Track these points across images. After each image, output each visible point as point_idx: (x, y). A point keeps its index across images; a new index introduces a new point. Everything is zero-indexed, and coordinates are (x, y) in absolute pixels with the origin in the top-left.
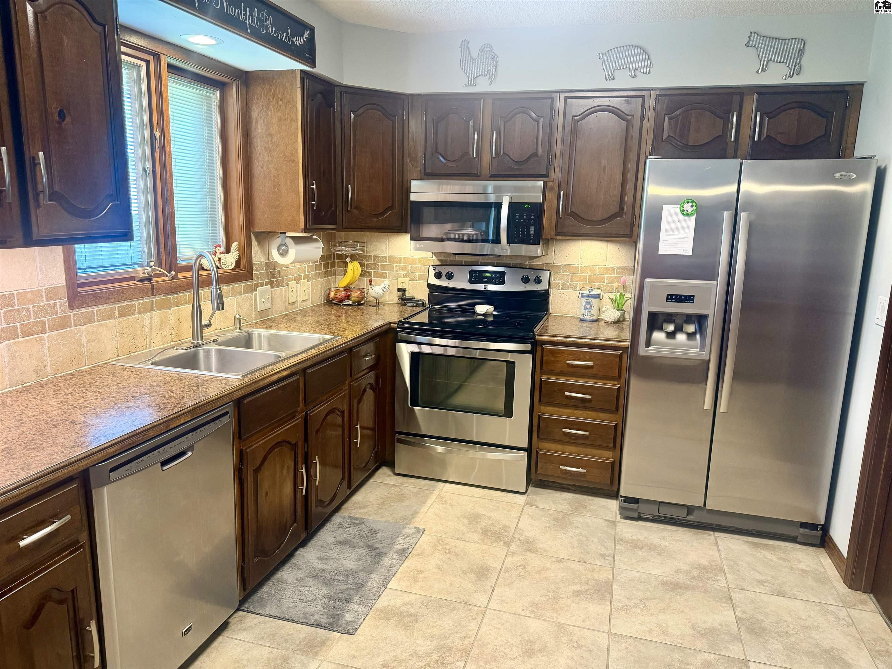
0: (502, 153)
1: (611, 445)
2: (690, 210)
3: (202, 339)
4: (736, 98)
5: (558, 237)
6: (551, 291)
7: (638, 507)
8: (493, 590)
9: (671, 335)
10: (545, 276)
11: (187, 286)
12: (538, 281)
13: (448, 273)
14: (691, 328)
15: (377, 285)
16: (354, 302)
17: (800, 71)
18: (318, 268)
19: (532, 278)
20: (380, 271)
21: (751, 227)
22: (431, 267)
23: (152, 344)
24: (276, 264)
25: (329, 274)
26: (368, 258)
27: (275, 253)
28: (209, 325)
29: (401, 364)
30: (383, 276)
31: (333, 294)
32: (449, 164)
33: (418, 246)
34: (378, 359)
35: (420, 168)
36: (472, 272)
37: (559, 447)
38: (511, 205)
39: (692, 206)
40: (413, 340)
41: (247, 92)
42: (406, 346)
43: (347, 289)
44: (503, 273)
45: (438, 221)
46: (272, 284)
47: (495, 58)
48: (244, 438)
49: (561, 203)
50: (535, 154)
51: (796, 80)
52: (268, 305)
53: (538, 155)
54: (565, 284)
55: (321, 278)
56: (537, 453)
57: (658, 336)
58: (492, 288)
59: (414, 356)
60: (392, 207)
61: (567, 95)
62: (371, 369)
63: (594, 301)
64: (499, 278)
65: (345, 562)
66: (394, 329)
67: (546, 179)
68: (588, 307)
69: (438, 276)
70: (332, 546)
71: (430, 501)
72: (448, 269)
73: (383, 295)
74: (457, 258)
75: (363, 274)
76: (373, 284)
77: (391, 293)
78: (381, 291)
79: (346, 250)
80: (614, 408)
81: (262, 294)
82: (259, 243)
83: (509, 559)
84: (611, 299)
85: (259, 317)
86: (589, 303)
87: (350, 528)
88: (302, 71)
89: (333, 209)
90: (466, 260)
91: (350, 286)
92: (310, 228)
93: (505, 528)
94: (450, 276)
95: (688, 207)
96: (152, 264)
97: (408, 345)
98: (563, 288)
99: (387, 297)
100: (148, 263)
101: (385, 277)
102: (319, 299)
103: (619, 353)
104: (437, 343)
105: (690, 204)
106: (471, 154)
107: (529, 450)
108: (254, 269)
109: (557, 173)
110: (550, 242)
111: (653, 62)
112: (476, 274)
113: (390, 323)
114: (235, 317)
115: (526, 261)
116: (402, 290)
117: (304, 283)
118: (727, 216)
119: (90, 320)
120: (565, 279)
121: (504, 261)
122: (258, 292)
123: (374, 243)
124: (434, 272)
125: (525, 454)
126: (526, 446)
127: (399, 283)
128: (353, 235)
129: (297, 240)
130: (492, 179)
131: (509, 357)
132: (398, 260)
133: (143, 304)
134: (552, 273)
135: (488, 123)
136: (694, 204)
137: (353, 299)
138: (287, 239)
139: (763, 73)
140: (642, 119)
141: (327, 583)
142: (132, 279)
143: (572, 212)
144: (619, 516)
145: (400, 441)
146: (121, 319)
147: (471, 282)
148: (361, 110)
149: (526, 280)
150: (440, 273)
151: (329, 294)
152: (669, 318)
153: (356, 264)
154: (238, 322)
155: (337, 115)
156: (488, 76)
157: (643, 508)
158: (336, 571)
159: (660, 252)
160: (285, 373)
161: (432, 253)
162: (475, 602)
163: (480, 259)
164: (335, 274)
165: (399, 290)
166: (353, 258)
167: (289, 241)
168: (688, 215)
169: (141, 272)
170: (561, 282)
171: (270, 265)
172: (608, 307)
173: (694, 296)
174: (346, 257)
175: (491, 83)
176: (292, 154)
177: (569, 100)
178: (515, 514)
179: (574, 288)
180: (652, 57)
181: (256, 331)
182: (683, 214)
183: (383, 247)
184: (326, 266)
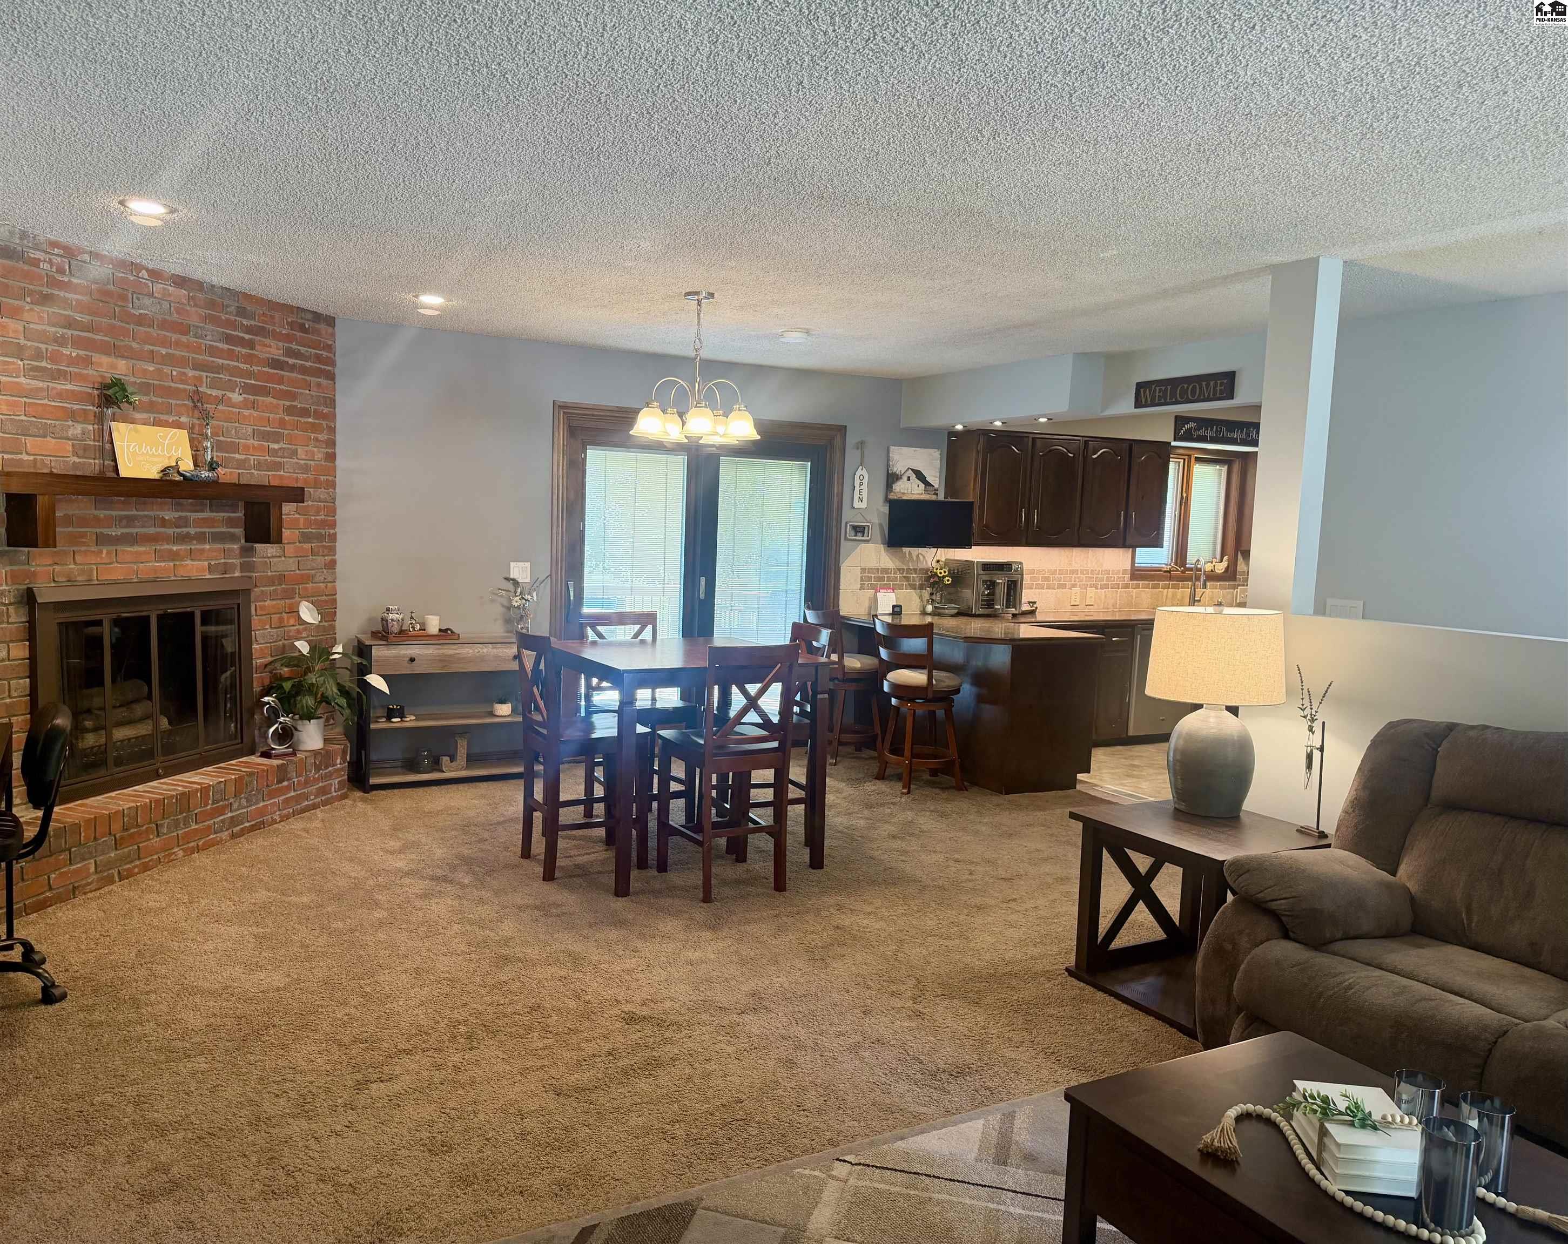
11: (1190, 579)
28: (1199, 601)
96: (1172, 563)
100: (1170, 562)
119: (1138, 587)
133: (1165, 584)
142: (1161, 570)
146: (1153, 589)
169: (1164, 568)
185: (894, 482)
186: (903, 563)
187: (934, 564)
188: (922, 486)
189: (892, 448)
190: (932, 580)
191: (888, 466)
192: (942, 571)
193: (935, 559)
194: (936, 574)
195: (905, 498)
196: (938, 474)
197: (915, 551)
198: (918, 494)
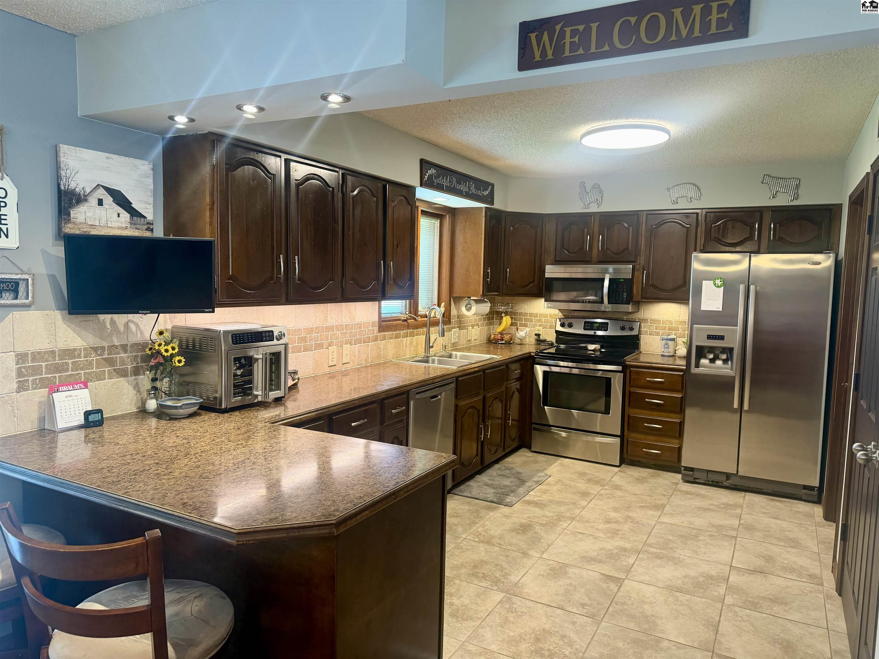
0: (605, 248)
1: (678, 435)
2: (720, 283)
3: (429, 354)
4: (758, 215)
5: (643, 300)
6: (642, 336)
7: (693, 474)
8: (591, 501)
9: (712, 361)
10: (636, 326)
11: (424, 325)
12: (631, 329)
13: (569, 323)
14: (724, 357)
15: (521, 331)
16: (506, 342)
17: (798, 198)
18: (484, 319)
19: (627, 326)
20: (523, 322)
21: (757, 293)
22: (558, 320)
23: (406, 355)
24: (463, 316)
25: (490, 324)
26: (515, 314)
27: (463, 309)
28: (432, 347)
29: (537, 378)
30: (526, 326)
31: (492, 336)
32: (571, 255)
33: (549, 305)
34: (522, 374)
35: (552, 257)
36: (585, 322)
37: (643, 437)
38: (610, 280)
39: (721, 281)
40: (545, 363)
41: (454, 220)
42: (540, 367)
43: (501, 333)
44: (607, 323)
45: (564, 290)
46: (460, 328)
47: (601, 192)
48: (459, 398)
49: (644, 278)
50: (627, 249)
51: (795, 203)
52: (457, 340)
53: (629, 249)
54: (652, 331)
55: (485, 326)
56: (628, 440)
57: (704, 361)
58: (600, 333)
59: (545, 373)
60: (533, 282)
61: (648, 212)
62: (518, 379)
63: (670, 343)
64: (604, 327)
65: (504, 482)
66: (533, 357)
67: (634, 264)
68: (666, 346)
69: (562, 325)
70: (496, 476)
71: (555, 465)
72: (570, 321)
73: (525, 338)
74: (576, 314)
75: (512, 324)
76: (519, 330)
77: (530, 337)
78: (524, 335)
79: (502, 309)
80: (679, 410)
81: (455, 333)
82: (455, 303)
83: (602, 491)
84: (684, 342)
85: (452, 347)
86: (667, 344)
87: (505, 470)
88: (485, 207)
89: (498, 283)
90: (582, 315)
91: (503, 332)
92: (486, 294)
93: (603, 479)
94: (570, 326)
95: (718, 282)
96: (407, 313)
97: (541, 366)
98: (650, 334)
99: (527, 340)
100: (406, 312)
101: (527, 326)
102: (484, 340)
103: (682, 373)
104: (562, 365)
105: (719, 280)
106: (585, 248)
107: (622, 437)
108: (451, 318)
109: (642, 260)
110: (641, 303)
111: (702, 193)
112: (588, 324)
113: (530, 353)
114: (443, 344)
115: (624, 316)
116: (538, 335)
117: (476, 328)
118: (742, 287)
119: (384, 338)
120: (652, 328)
121: (609, 316)
122: (452, 332)
123: (520, 304)
124: (560, 323)
125: (618, 440)
126: (619, 434)
127: (536, 330)
128: (507, 299)
129: (477, 302)
130: (599, 263)
131: (608, 375)
132: (536, 315)
133: (404, 333)
134: (642, 324)
135: (596, 229)
136: (722, 280)
137: (506, 340)
138: (471, 301)
139: (773, 199)
140: (697, 227)
141: (494, 488)
142: (399, 320)
143: (652, 284)
144: (681, 481)
145: (535, 429)
146: (395, 340)
147: (585, 329)
148: (517, 225)
149: (623, 329)
150: (564, 323)
151: (490, 336)
152: (711, 350)
153: (508, 318)
154: (444, 347)
155: (503, 229)
156: (597, 203)
157: (697, 474)
158: (499, 485)
159: (703, 308)
160: (477, 369)
161: (559, 310)
162: (579, 504)
163: (592, 314)
164: (493, 325)
165: (536, 335)
166: (506, 313)
167: (473, 302)
168: (718, 287)
169: (403, 317)
170: (649, 330)
171: (460, 317)
172: (680, 346)
173: (724, 336)
174: (502, 313)
175: (598, 207)
176: (477, 253)
177: (649, 216)
178: (610, 475)
179: (658, 334)
180: (701, 190)
181: (454, 353)
182: (715, 286)
183: (526, 306)
184: (489, 319)
185: (71, 206)
186: (102, 338)
187: (154, 337)
188: (125, 216)
189: (64, 148)
190: (153, 362)
191: (58, 178)
192: (169, 348)
193: (156, 330)
194: (159, 352)
195: (94, 232)
196: (151, 200)
197: (121, 319)
198: (120, 228)
